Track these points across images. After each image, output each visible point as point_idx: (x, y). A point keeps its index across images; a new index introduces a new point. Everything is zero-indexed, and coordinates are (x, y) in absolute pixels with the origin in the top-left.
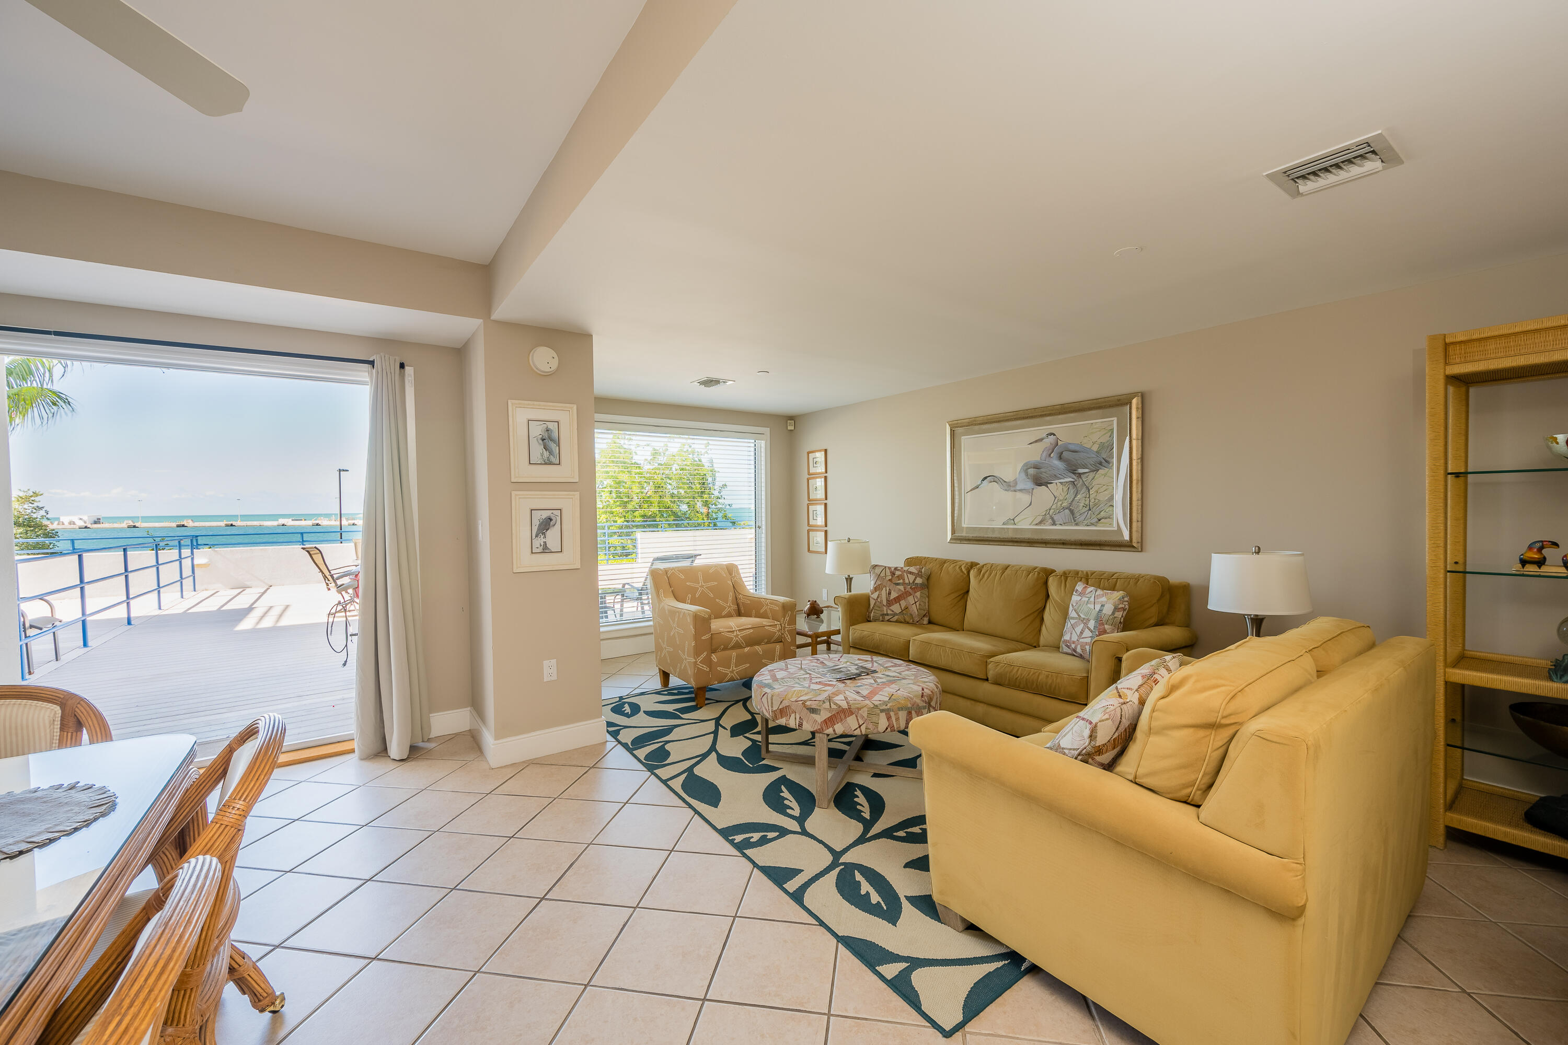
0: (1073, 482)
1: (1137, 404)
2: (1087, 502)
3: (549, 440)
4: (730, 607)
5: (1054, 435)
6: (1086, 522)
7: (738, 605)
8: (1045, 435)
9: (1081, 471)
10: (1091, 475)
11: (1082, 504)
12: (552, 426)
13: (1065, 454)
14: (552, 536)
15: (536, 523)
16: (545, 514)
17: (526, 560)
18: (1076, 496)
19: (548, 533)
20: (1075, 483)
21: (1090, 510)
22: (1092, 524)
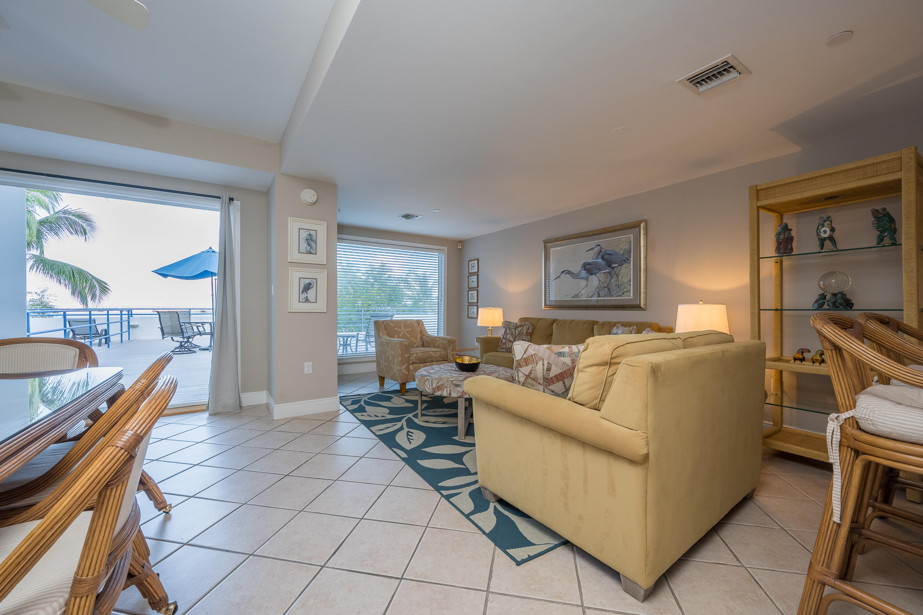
0: (610, 272)
1: (644, 226)
2: (617, 283)
3: (311, 240)
4: (418, 342)
5: (600, 246)
6: (616, 295)
7: (423, 342)
8: (595, 246)
9: (614, 265)
10: (619, 268)
11: (614, 285)
12: (312, 232)
13: (606, 257)
14: (311, 294)
15: (302, 286)
16: (307, 281)
17: (296, 305)
18: (611, 280)
19: (309, 291)
20: (611, 273)
21: (618, 287)
22: (620, 296)
